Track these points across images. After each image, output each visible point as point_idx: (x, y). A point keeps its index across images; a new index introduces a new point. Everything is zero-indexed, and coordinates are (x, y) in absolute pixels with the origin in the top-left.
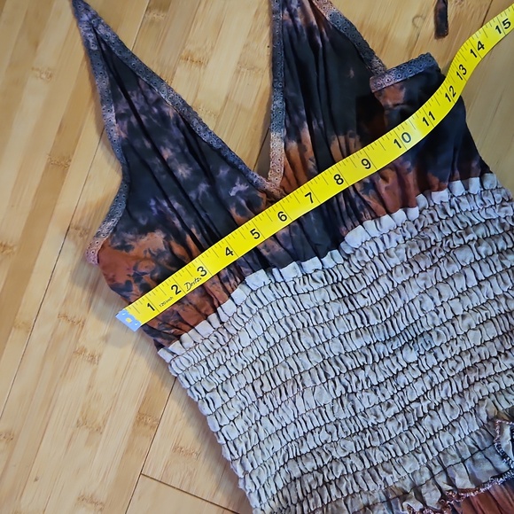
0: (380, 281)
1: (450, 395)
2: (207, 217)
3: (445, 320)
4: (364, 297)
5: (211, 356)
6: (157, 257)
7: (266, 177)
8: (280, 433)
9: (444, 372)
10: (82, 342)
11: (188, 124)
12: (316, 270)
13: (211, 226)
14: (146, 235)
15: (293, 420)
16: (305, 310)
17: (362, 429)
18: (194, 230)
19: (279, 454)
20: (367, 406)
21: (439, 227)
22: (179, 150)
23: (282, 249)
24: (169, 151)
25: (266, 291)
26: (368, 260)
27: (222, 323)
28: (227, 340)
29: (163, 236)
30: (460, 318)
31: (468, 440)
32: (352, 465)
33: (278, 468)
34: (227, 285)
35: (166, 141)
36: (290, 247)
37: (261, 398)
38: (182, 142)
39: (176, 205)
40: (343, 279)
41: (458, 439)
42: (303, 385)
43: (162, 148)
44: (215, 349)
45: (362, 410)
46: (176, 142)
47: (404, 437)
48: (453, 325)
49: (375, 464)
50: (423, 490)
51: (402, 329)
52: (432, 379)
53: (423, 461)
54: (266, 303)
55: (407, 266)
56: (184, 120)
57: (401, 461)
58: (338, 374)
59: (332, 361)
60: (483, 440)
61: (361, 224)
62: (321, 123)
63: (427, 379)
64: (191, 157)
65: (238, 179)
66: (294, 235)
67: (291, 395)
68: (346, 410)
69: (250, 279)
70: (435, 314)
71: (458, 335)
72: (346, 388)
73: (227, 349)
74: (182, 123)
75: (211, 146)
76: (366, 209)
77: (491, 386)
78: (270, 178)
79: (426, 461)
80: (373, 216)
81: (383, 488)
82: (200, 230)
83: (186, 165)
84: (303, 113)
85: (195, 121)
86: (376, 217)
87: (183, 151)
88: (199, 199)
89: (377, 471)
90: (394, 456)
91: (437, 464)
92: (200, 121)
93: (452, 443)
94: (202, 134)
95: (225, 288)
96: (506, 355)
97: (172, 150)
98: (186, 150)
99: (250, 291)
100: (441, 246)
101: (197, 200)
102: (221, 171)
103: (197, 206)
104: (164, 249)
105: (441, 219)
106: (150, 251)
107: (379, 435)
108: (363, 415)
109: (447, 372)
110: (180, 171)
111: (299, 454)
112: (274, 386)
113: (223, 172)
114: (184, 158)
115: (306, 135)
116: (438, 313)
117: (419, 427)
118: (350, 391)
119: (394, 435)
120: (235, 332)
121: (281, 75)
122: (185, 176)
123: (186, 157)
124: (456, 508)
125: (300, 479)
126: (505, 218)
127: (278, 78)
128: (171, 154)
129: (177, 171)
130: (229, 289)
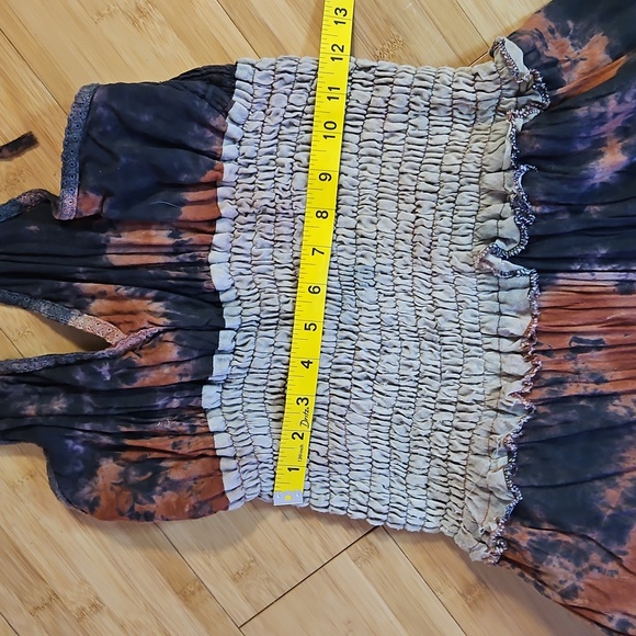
0: (279, 277)
1: (429, 285)
2: (118, 409)
3: (354, 241)
4: (287, 302)
5: (263, 484)
6: (126, 481)
7: (109, 345)
8: (374, 470)
9: (404, 276)
10: (73, 608)
11: (14, 373)
12: (235, 339)
13: (130, 410)
14: (97, 476)
15: (369, 447)
16: (269, 368)
17: (415, 390)
18: (124, 429)
19: (393, 485)
20: (395, 369)
21: (260, 189)
22: (35, 397)
23: (193, 362)
24: (30, 407)
25: (227, 394)
26: (250, 278)
27: (235, 457)
28: (254, 460)
29: (111, 460)
30: (359, 226)
31: (481, 295)
32: (443, 423)
33: (406, 495)
34: (199, 430)
35: (19, 404)
36: (196, 354)
37: (329, 462)
38: (29, 390)
39: (87, 427)
40: (258, 316)
41: (475, 305)
42: (341, 416)
43: (23, 412)
44: (258, 477)
45: (398, 377)
46: (27, 395)
47: (446, 354)
48: (363, 237)
49: (455, 400)
50: (506, 370)
51: (339, 286)
52: (404, 291)
53: (479, 352)
54: (239, 401)
55: (279, 244)
56: (8, 375)
57: (467, 372)
58: (350, 376)
59: (334, 374)
60: (489, 282)
61: (209, 264)
62: (81, 269)
63: (401, 295)
64: (49, 389)
65: (94, 367)
66: (185, 343)
67: (343, 433)
68: (388, 393)
69: (206, 403)
70: (342, 247)
71: (376, 239)
72: (368, 378)
73: (263, 465)
74: (10, 378)
75: (48, 367)
76: (197, 253)
77: (441, 242)
78: (113, 342)
79: (480, 349)
80: (207, 248)
81: (482, 408)
82: (127, 423)
83: (55, 398)
84: (63, 284)
85: (15, 366)
86: (210, 247)
87: (40, 394)
88: (96, 405)
89: (462, 402)
90: (458, 376)
91: (489, 340)
92: (17, 361)
93: (477, 313)
94: (32, 367)
95: (201, 434)
96: (419, 206)
97: (32, 404)
98: (40, 389)
99: (219, 410)
100: (281, 198)
101: (96, 409)
102: (78, 378)
103: (101, 412)
104: (122, 468)
105: (254, 183)
106: (115, 484)
107: (430, 377)
108: (404, 379)
109: (405, 273)
110: (56, 407)
111: (406, 466)
112: (325, 443)
113: (80, 376)
114: (46, 397)
115: (88, 287)
116: (342, 243)
117: (444, 333)
118: (372, 377)
119: (438, 363)
120: (251, 448)
121: (16, 296)
122: (64, 406)
123: (47, 394)
124: (541, 348)
125: (429, 480)
126: (285, 118)
127: (19, 301)
128: (34, 407)
129: (54, 410)
130: (204, 429)
